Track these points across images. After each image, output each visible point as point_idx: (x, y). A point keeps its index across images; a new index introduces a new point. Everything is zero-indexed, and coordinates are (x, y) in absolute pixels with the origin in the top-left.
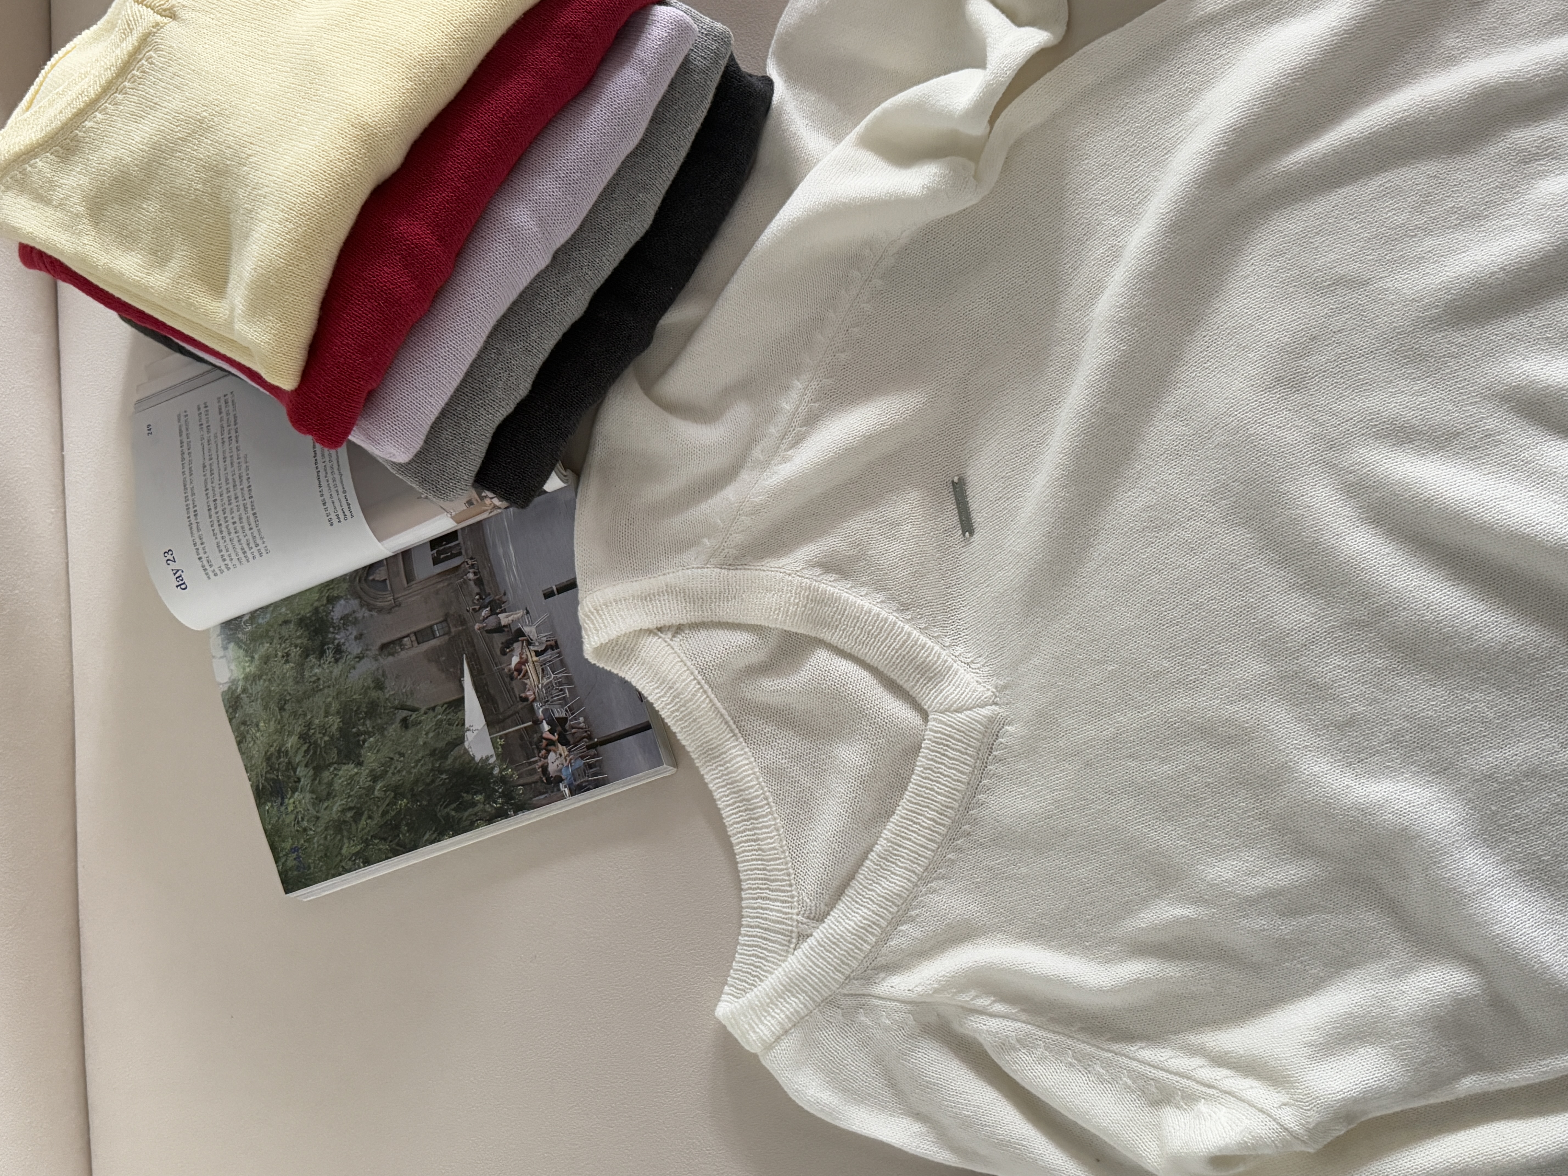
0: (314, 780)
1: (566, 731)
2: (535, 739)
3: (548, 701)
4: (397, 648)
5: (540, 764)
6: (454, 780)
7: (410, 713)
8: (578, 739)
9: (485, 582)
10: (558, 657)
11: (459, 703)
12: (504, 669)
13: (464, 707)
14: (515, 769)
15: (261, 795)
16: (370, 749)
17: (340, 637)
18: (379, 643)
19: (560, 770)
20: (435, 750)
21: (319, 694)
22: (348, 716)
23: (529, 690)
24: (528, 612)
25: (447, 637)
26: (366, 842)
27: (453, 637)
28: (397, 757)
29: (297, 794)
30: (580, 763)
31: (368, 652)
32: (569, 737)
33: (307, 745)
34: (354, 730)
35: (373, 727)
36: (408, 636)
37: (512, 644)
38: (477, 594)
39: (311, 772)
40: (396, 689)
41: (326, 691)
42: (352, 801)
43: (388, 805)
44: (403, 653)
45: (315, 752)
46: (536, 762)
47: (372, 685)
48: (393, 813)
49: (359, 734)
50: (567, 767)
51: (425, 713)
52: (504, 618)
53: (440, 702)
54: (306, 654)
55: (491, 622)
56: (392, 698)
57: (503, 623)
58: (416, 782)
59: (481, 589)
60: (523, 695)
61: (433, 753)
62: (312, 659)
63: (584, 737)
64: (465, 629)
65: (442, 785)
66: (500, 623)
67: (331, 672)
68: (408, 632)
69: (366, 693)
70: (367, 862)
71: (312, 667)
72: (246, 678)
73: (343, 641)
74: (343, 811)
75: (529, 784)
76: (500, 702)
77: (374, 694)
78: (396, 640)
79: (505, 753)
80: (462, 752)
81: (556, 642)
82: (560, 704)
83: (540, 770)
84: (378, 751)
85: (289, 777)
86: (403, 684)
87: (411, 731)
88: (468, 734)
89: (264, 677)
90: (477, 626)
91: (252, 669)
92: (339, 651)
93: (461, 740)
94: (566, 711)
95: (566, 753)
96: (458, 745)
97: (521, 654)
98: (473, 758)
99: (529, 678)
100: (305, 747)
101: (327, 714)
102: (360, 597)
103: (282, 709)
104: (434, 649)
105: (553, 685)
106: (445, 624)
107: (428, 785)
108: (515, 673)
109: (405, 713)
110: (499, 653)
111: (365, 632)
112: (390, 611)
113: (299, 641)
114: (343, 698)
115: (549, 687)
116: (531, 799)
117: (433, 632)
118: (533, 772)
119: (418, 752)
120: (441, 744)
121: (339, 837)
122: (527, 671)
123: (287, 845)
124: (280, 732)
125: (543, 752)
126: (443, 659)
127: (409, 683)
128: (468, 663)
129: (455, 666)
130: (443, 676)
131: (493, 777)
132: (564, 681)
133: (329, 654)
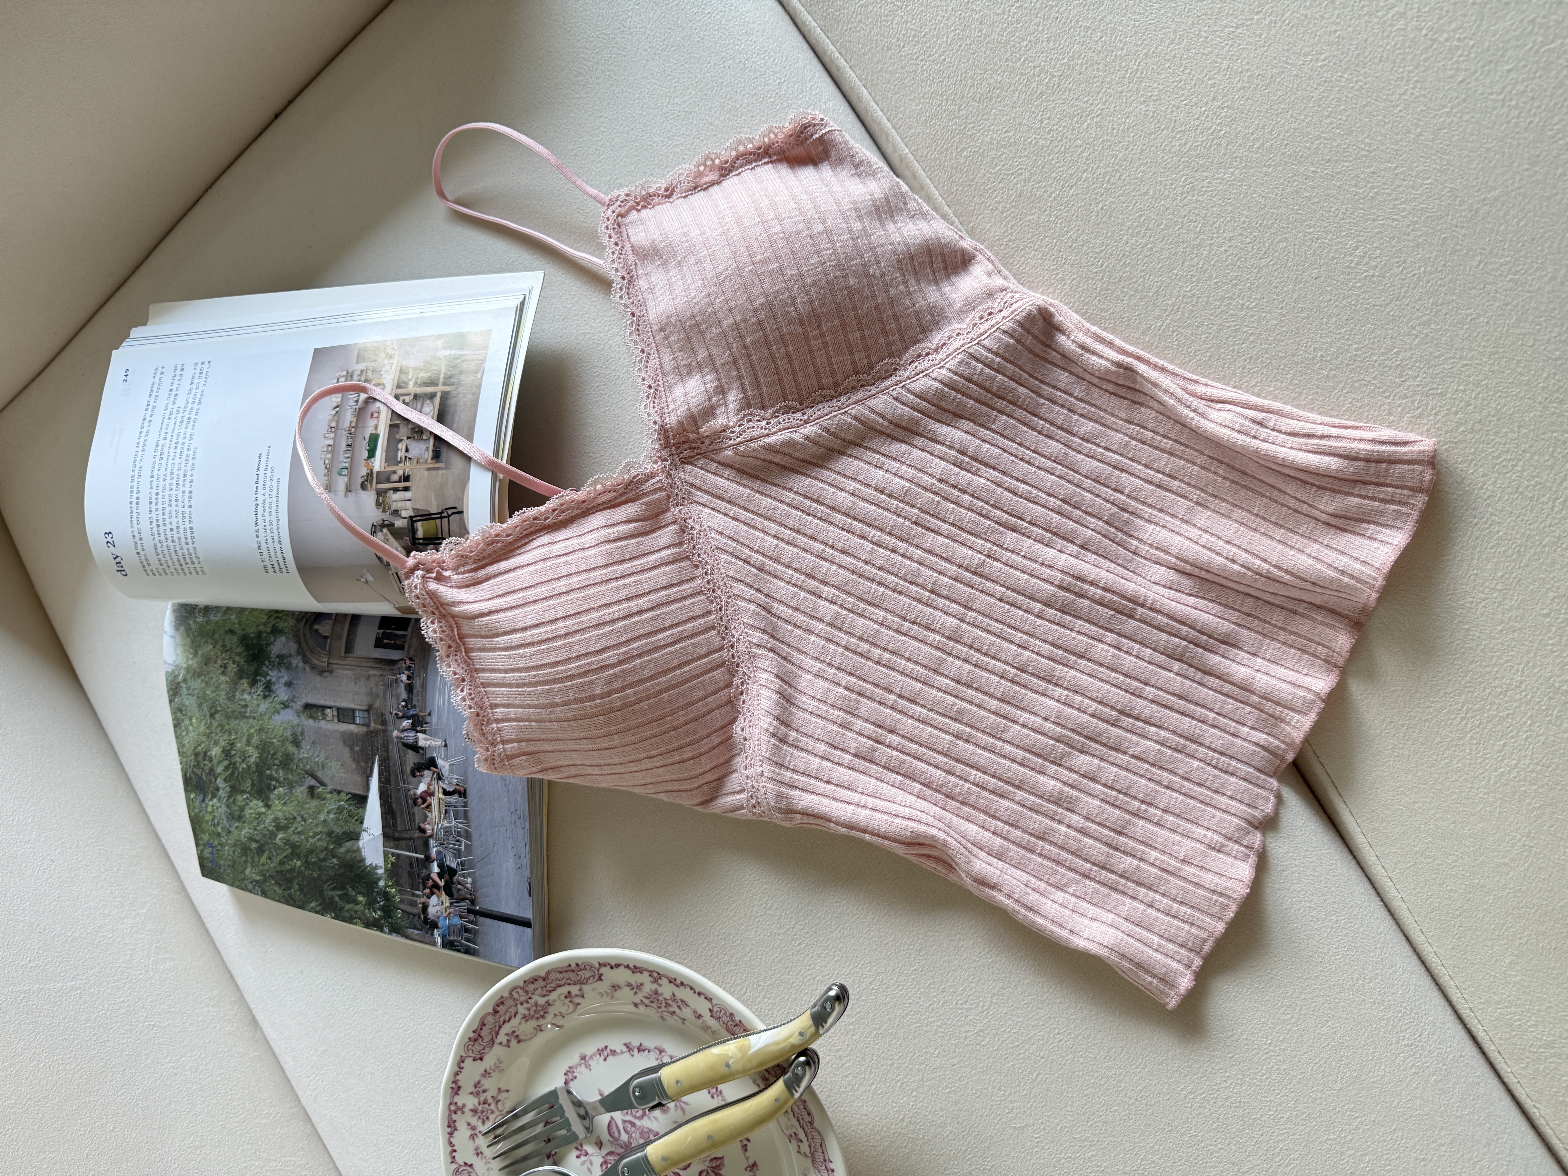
4: (319, 714)
6: (342, 870)
10: (463, 806)
11: (362, 800)
13: (366, 806)
17: (273, 674)
18: (304, 701)
20: (332, 832)
21: (245, 720)
22: (265, 756)
24: (446, 746)
25: (365, 729)
26: (265, 877)
27: (371, 733)
29: (215, 800)
31: (294, 704)
33: (228, 762)
35: (284, 779)
36: (331, 707)
40: (310, 755)
41: (251, 721)
42: (257, 835)
43: (285, 857)
44: (323, 723)
47: (290, 738)
48: (289, 867)
51: (331, 792)
53: (346, 790)
54: (241, 674)
55: (409, 736)
56: (305, 761)
60: (422, 825)
61: (329, 834)
62: (244, 683)
64: (384, 731)
65: (333, 868)
67: (258, 705)
68: (332, 703)
69: (283, 742)
70: (265, 895)
71: (243, 691)
72: (188, 669)
73: (274, 680)
74: (250, 839)
75: (408, 913)
76: (399, 819)
77: (291, 748)
78: (319, 706)
79: (393, 871)
80: (355, 848)
85: (210, 782)
86: (316, 753)
87: (316, 802)
88: (364, 834)
89: (202, 677)
90: (395, 733)
92: (268, 688)
93: (358, 836)
96: (352, 839)
97: (429, 785)
102: (299, 643)
104: (351, 734)
105: (451, 832)
108: (420, 800)
109: (313, 782)
111: (295, 681)
112: (321, 673)
113: (237, 658)
114: (264, 737)
115: (447, 831)
116: (406, 927)
117: (354, 717)
120: (338, 830)
121: (244, 859)
123: (205, 838)
124: (209, 736)
126: (357, 748)
127: (322, 755)
128: (379, 766)
129: (366, 762)
130: (354, 766)
131: (377, 887)
132: (463, 833)
133: (260, 686)
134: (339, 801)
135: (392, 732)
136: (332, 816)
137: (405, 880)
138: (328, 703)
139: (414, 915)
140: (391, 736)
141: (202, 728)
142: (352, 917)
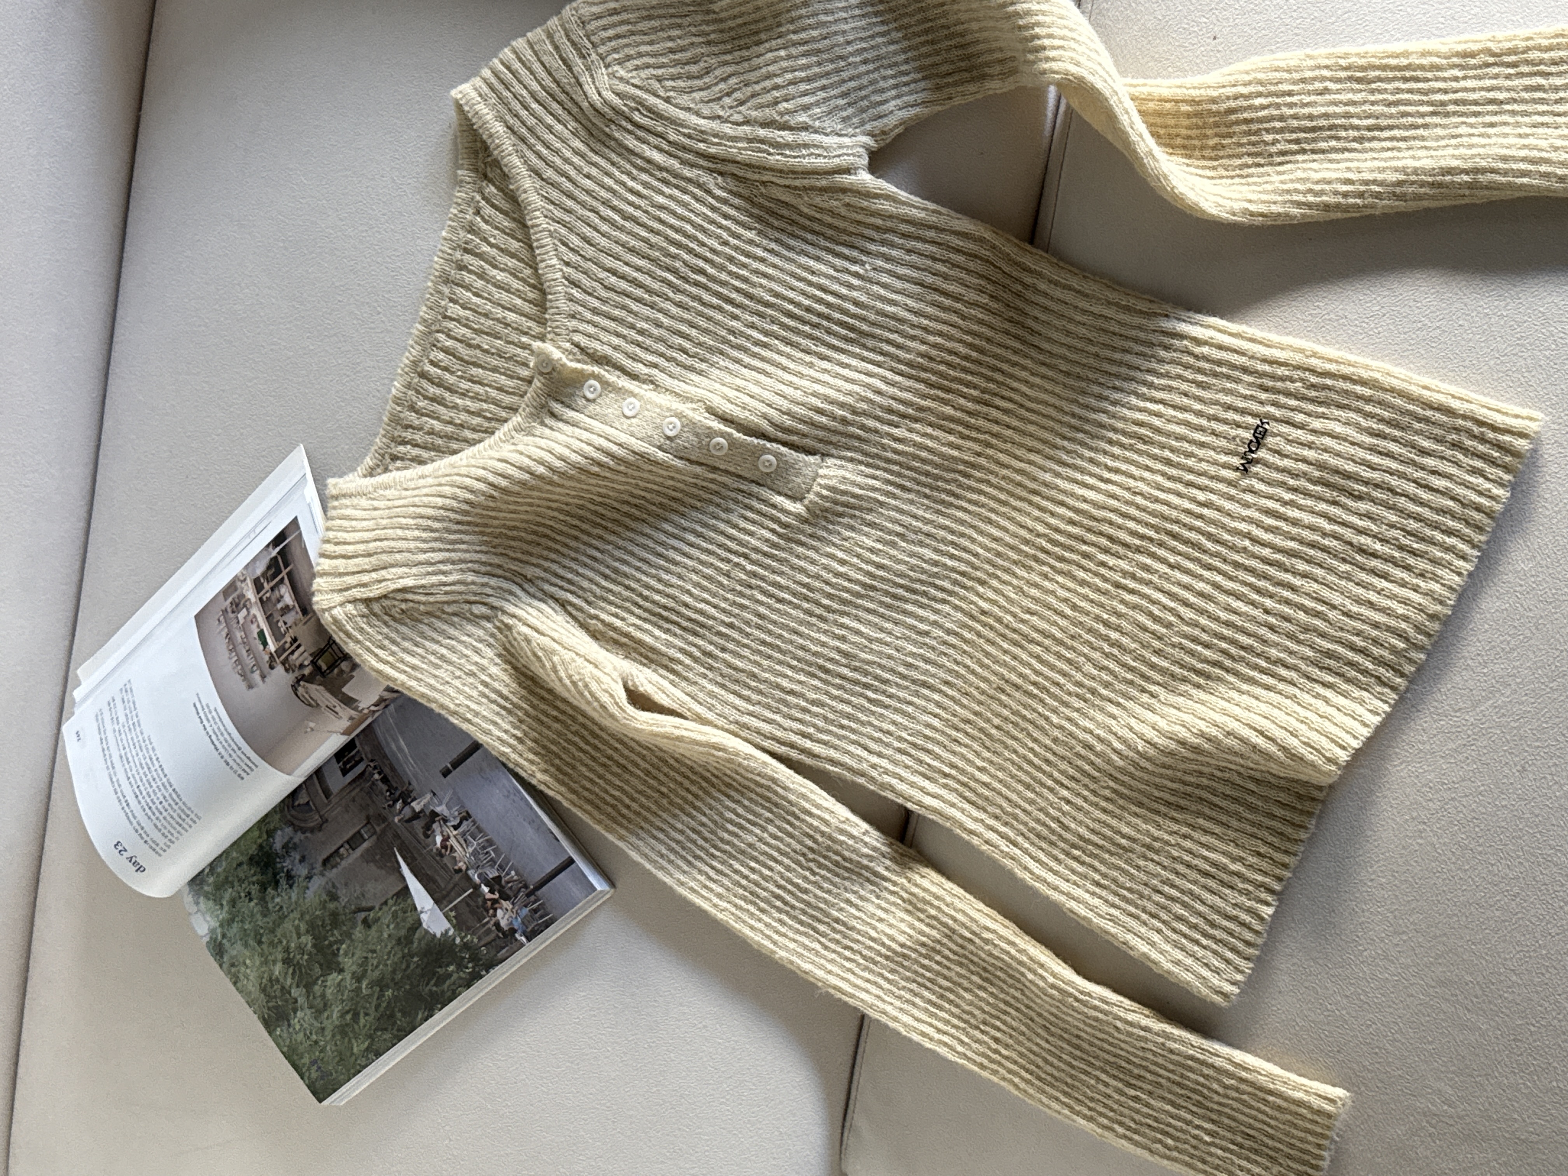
0: (308, 996)
7: (368, 913)
9: (390, 778)
11: (405, 892)
13: (410, 893)
14: (473, 934)
15: (269, 1024)
16: (346, 954)
17: (287, 864)
18: (320, 860)
26: (371, 1037)
28: (370, 955)
30: (525, 911)
32: (509, 892)
34: (326, 943)
39: (304, 990)
45: (301, 972)
49: (331, 945)
52: (417, 806)
54: (263, 888)
55: (407, 812)
58: (394, 972)
61: (399, 941)
62: (270, 891)
69: (324, 908)
70: (378, 1054)
72: (221, 925)
74: (343, 1015)
75: (489, 943)
76: (439, 880)
77: (332, 906)
79: (459, 924)
84: (352, 955)
85: (286, 1001)
88: (422, 916)
90: (396, 820)
91: (224, 915)
92: (289, 877)
93: (419, 922)
98: (435, 936)
100: (291, 970)
101: (299, 936)
102: (292, 824)
103: (260, 943)
104: (367, 850)
106: (369, 826)
107: (405, 971)
109: (363, 915)
112: (320, 828)
113: (255, 879)
114: (307, 917)
115: (475, 853)
119: (386, 946)
120: (403, 932)
123: (306, 1060)
124: (266, 962)
126: (377, 858)
127: (358, 888)
128: (401, 855)
129: (390, 860)
130: (383, 872)
131: (457, 946)
132: (486, 845)
133: (283, 882)
134: (390, 910)
136: (392, 926)
137: (471, 921)
138: (338, 845)
139: (494, 940)
141: (257, 961)
142: (454, 992)
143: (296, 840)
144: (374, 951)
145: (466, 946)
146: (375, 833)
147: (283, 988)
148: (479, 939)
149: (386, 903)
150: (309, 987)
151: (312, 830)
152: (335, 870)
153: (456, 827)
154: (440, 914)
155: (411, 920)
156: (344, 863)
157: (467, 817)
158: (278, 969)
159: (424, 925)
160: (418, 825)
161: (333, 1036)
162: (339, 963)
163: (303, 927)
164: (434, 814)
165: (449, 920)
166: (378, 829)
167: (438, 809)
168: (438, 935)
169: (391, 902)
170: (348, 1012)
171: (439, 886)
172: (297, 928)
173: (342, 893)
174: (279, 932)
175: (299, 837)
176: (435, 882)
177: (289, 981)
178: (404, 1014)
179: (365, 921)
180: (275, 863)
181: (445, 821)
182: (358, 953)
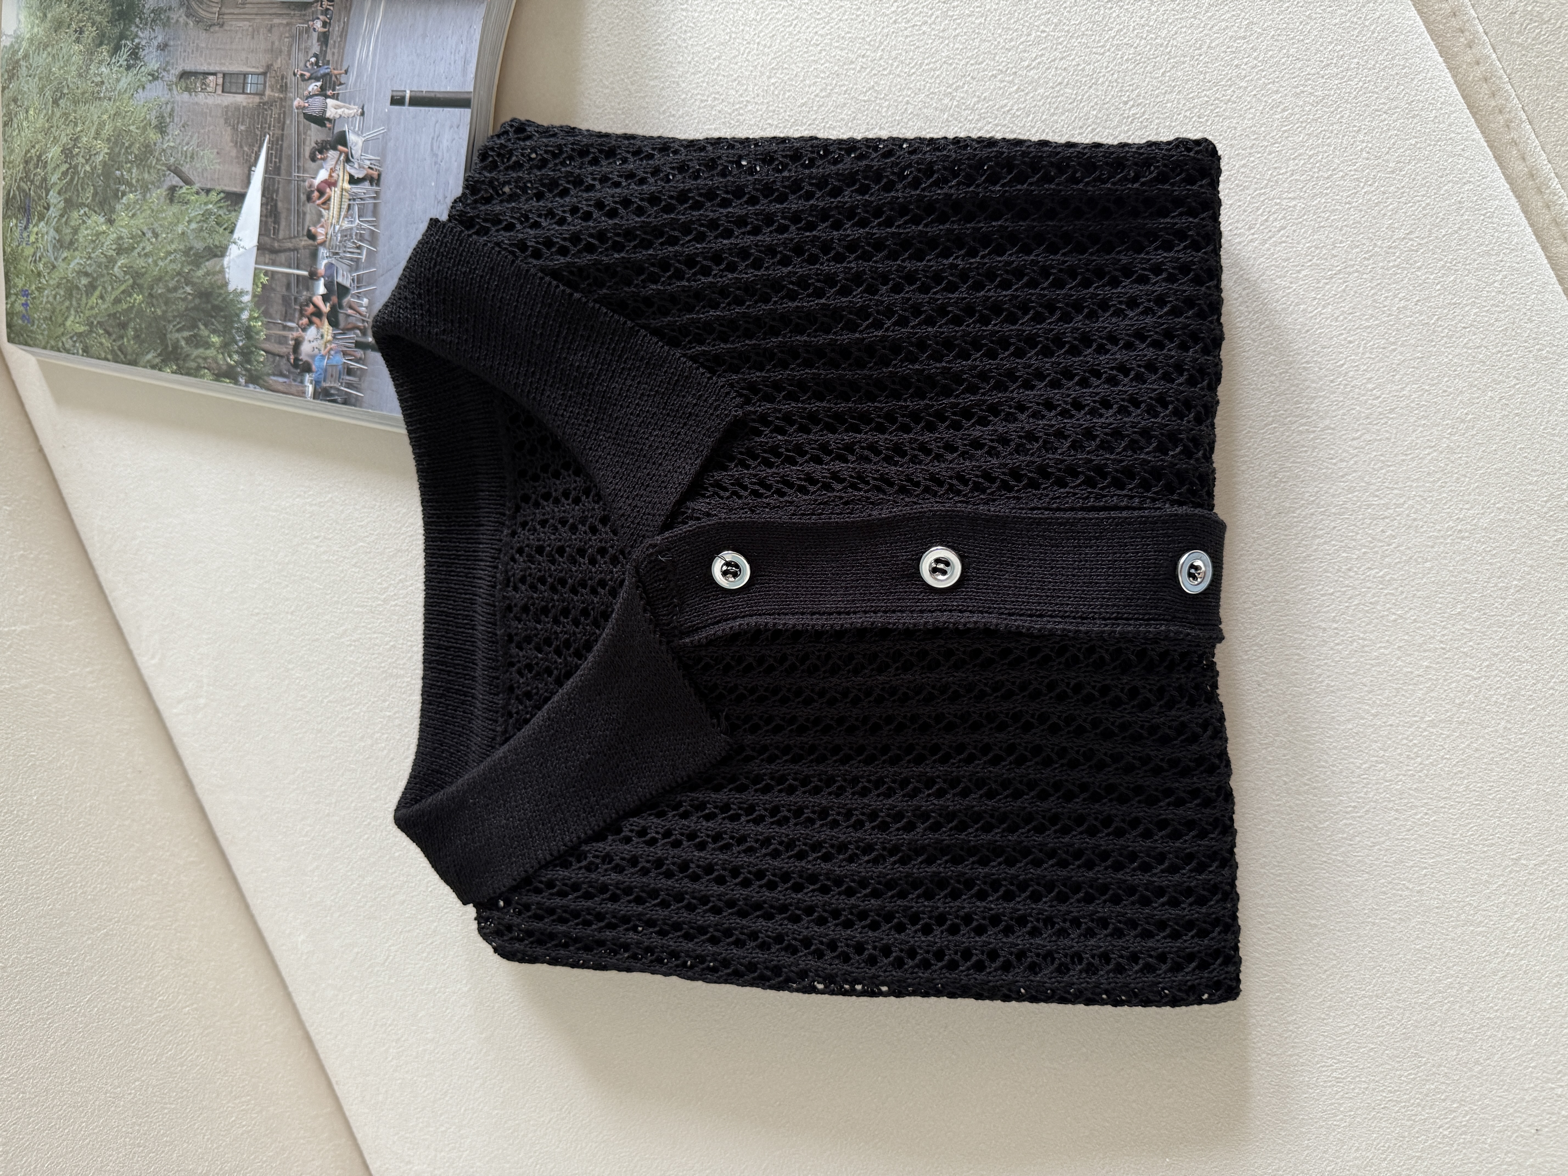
0: (62, 216)
1: (341, 307)
2: (302, 299)
3: (337, 254)
4: (198, 85)
5: (295, 334)
6: (197, 301)
7: (182, 184)
8: (350, 326)
9: (331, 42)
10: (374, 198)
11: (237, 199)
12: (304, 181)
13: (241, 208)
14: (267, 325)
16: (127, 208)
17: (144, 35)
18: (181, 67)
19: (313, 357)
20: (191, 248)
21: (98, 103)
22: (117, 150)
23: (322, 226)
24: (363, 114)
25: (257, 99)
26: (91, 325)
27: (264, 104)
28: (149, 235)
29: (42, 224)
31: (165, 74)
33: (67, 166)
34: (118, 173)
35: (138, 181)
36: (214, 74)
37: (327, 150)
38: (316, 56)
39: (62, 205)
40: (178, 141)
41: (105, 103)
42: (90, 265)
43: (123, 292)
44: (201, 96)
45: (72, 180)
46: (291, 329)
47: (154, 122)
48: (125, 306)
49: (120, 181)
50: (323, 357)
51: (197, 193)
53: (219, 188)
54: (100, 40)
56: (169, 151)
57: (329, 114)
58: (159, 279)
59: (321, 50)
60: (313, 229)
61: (187, 252)
62: (105, 51)
63: (358, 328)
64: (281, 99)
65: (184, 300)
66: (324, 112)
67: (118, 80)
68: (217, 68)
69: (144, 129)
70: (87, 352)
71: (100, 62)
72: (31, 41)
73: (143, 43)
74: (79, 273)
75: (274, 354)
76: (283, 223)
78: (200, 73)
79: (262, 298)
80: (218, 268)
81: (379, 175)
82: (350, 266)
83: (292, 343)
84: (133, 215)
85: (40, 198)
86: (187, 139)
87: (175, 208)
88: (233, 248)
89: (49, 49)
90: (296, 103)
91: (40, 31)
92: (135, 54)
93: (224, 251)
94: (353, 280)
95: (330, 338)
96: (216, 256)
97: (332, 170)
98: (226, 284)
99: (328, 209)
100: (65, 167)
101: (97, 135)
103: (56, 102)
104: (237, 109)
105: (351, 235)
106: (261, 79)
107: (169, 290)
108: (316, 194)
109: (176, 181)
110: (307, 154)
111: (172, 43)
112: (208, 27)
113: (99, 19)
114: (119, 123)
115: (346, 234)
116: (269, 375)
117: (244, 84)
118: (282, 340)
119: (172, 241)
120: (199, 245)
121: (67, 303)
122: (329, 199)
123: (20, 283)
124: (47, 132)
125: (305, 321)
126: (242, 128)
127: (194, 142)
128: (268, 149)
129: (251, 146)
130: (234, 153)
131: (239, 321)
132: (367, 237)
133: (124, 54)
134: (206, 204)
135: (292, 100)
136: (194, 226)
137: (277, 308)
138: (212, 69)
139: (281, 356)
140: (292, 106)
141: (41, 122)
142: (199, 368)
143: (174, 16)
144: (156, 235)
145: (249, 332)
146: (261, 94)
147: (44, 179)
148: (268, 338)
149: (208, 191)
150: (70, 204)
151: (199, 21)
152: (186, 95)
153: (353, 181)
154: (252, 265)
155: (217, 240)
156: (201, 98)
157: (374, 180)
158: (54, 152)
159: (226, 261)
160: (315, 134)
161: (59, 286)
162: (113, 210)
163: (108, 130)
164: (341, 140)
165: (255, 283)
166: (268, 92)
167: (351, 138)
168: (231, 288)
169: (213, 196)
170: (86, 274)
171: (276, 231)
172: (102, 125)
173: (174, 130)
174: (82, 109)
175: (179, 15)
176: (277, 221)
177: (54, 178)
178: (137, 337)
179: (173, 189)
180: (132, 21)
181: (348, 160)
182: (140, 221)
